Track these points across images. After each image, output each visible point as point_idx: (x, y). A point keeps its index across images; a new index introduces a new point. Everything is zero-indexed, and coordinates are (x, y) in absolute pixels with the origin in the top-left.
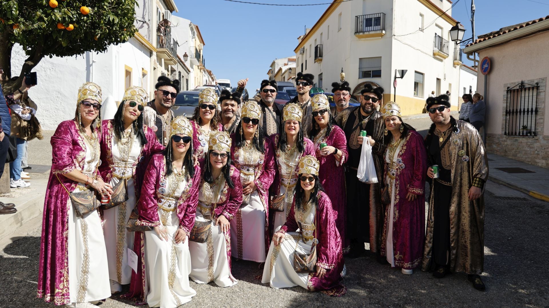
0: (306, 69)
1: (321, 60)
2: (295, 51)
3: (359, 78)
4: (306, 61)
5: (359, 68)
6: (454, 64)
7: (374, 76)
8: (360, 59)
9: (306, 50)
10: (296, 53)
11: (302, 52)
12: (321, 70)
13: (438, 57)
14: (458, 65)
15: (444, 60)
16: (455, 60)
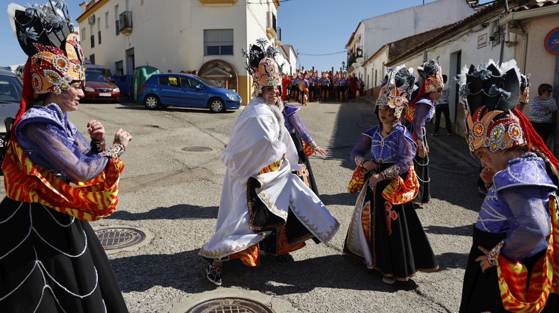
0: (100, 42)
1: (130, 32)
2: (77, 20)
3: (205, 55)
4: (99, 33)
5: (204, 42)
7: (223, 53)
8: (205, 31)
9: (99, 19)
10: (79, 22)
11: (92, 21)
12: (130, 44)
13: (270, 35)
14: (278, 45)
15: (271, 39)
16: (275, 40)
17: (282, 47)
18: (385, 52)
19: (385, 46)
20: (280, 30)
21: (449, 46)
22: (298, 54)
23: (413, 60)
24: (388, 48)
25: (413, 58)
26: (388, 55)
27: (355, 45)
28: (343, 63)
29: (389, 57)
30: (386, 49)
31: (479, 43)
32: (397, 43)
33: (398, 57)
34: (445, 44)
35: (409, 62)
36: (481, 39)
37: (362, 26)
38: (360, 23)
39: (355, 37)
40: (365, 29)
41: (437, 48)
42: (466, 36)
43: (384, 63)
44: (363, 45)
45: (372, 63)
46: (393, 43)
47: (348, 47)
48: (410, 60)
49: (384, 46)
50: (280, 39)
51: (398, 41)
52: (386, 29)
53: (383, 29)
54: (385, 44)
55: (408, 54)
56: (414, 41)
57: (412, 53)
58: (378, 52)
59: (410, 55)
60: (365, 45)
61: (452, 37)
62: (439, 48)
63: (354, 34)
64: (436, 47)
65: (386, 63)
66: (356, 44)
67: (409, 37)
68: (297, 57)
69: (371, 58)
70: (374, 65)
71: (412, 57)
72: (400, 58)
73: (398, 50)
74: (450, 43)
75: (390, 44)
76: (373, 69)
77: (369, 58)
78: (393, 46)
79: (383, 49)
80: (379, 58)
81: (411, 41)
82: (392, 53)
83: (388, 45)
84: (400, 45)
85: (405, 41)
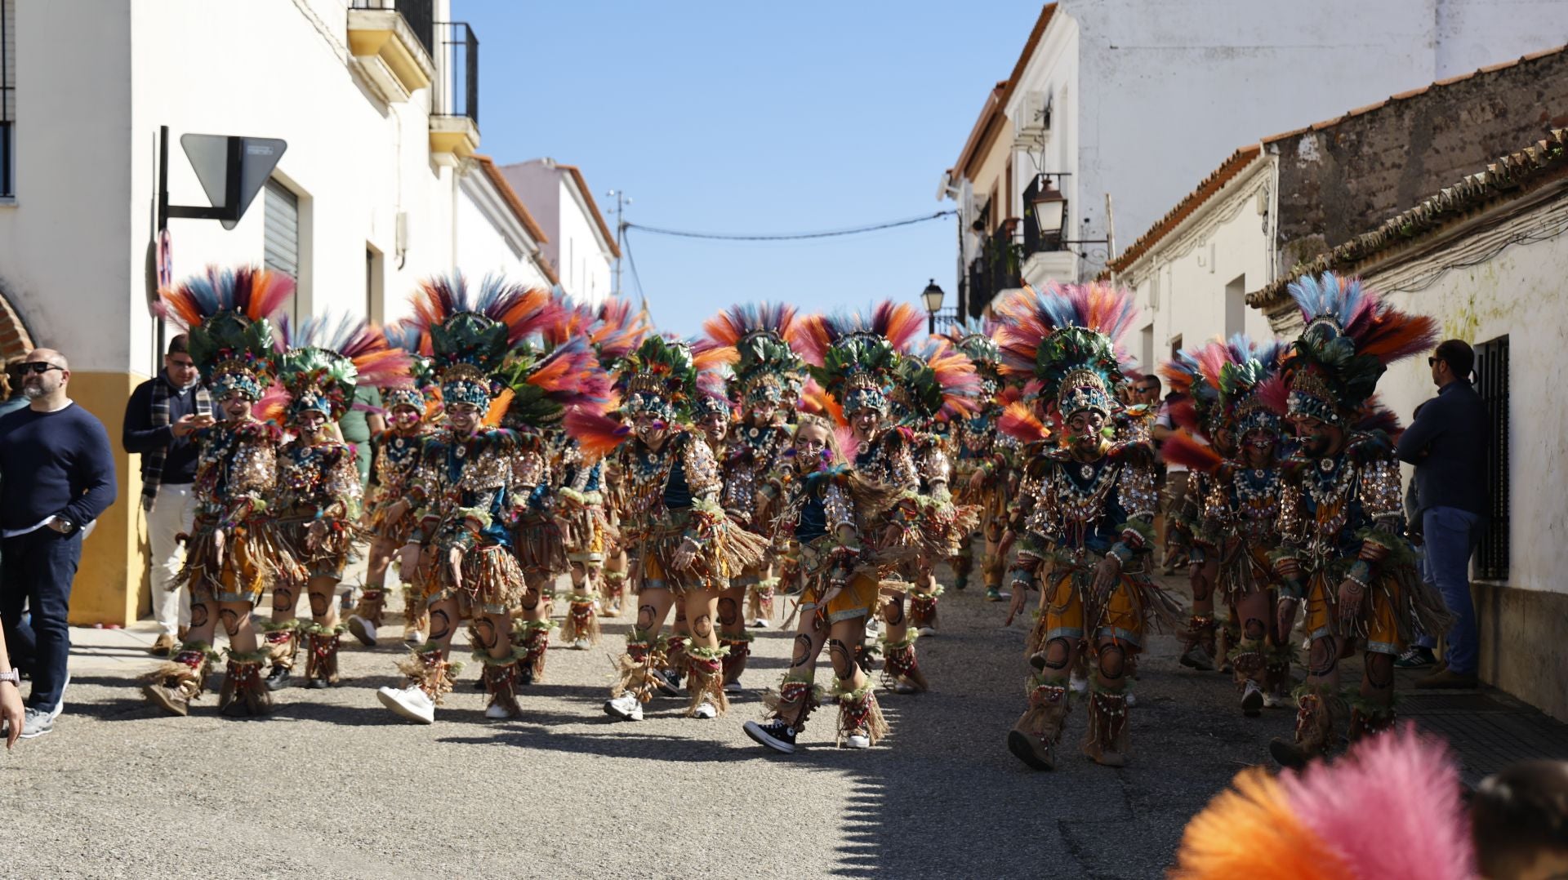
6: (434, 147)
13: (378, 69)
14: (457, 152)
15: (395, 106)
16: (434, 114)
17: (485, 165)
18: (1253, 205)
19: (1254, 153)
20: (472, 43)
22: (624, 227)
23: (1516, 252)
24: (1271, 175)
25: (1519, 239)
26: (1273, 222)
27: (1009, 171)
28: (933, 289)
29: (1280, 243)
30: (1258, 181)
32: (1344, 135)
33: (1370, 237)
35: (1483, 269)
37: (1064, 31)
38: (1048, 12)
39: (1010, 111)
40: (1083, 53)
43: (1239, 282)
44: (1073, 166)
45: (1144, 291)
46: (1310, 130)
47: (964, 182)
49: (1242, 158)
50: (472, 111)
51: (1351, 119)
52: (1230, 52)
53: (1212, 53)
54: (1245, 145)
55: (1473, 201)
56: (1476, 120)
57: (1513, 192)
58: (1191, 203)
59: (1491, 211)
60: (1082, 167)
63: (1005, 90)
65: (1257, 283)
66: (1022, 157)
67: (1438, 91)
68: (615, 251)
69: (1132, 255)
70: (1154, 306)
71: (1507, 229)
72: (1395, 239)
73: (1352, 185)
75: (1288, 145)
76: (1149, 329)
77: (1118, 253)
78: (1315, 156)
79: (1229, 184)
80: (1197, 251)
81: (1456, 119)
82: (1309, 207)
83: (1275, 149)
84: (1365, 149)
85: (1400, 116)
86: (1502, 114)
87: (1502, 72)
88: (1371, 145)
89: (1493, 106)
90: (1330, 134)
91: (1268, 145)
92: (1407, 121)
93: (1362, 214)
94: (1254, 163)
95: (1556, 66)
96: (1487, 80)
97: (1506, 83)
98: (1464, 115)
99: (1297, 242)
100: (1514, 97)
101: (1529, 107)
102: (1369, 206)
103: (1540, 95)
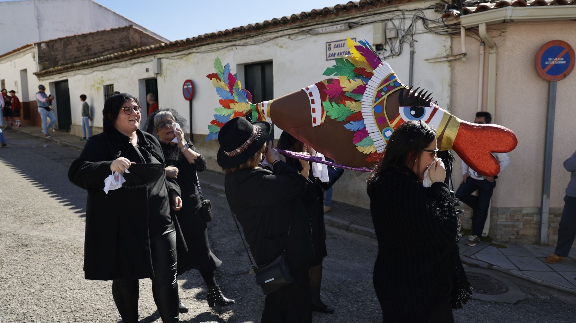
18: (29, 55)
19: (31, 45)
21: (232, 52)
24: (36, 50)
26: (37, 59)
29: (39, 63)
30: (32, 50)
31: (331, 52)
32: (51, 44)
34: (218, 49)
36: (338, 46)
41: (193, 55)
42: (285, 39)
43: (25, 71)
46: (43, 42)
48: (106, 70)
49: (28, 46)
51: (51, 41)
54: (29, 44)
56: (75, 44)
61: (240, 40)
62: (198, 54)
64: (190, 53)
65: (32, 71)
67: (67, 38)
73: (53, 53)
74: (234, 47)
75: (39, 45)
78: (45, 47)
79: (21, 51)
80: (9, 63)
81: (71, 43)
82: (44, 57)
83: (36, 45)
84: (55, 47)
85: (61, 41)
86: (80, 43)
87: (79, 36)
88: (56, 46)
89: (78, 42)
90: (48, 43)
91: (35, 44)
92: (62, 42)
93: (55, 59)
94: (30, 47)
95: (89, 36)
96: (77, 37)
97: (80, 38)
98: (73, 43)
99: (42, 63)
100: (82, 41)
101: (84, 43)
102: (56, 58)
103: (86, 41)
